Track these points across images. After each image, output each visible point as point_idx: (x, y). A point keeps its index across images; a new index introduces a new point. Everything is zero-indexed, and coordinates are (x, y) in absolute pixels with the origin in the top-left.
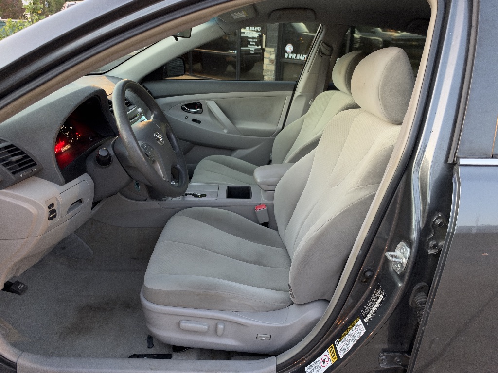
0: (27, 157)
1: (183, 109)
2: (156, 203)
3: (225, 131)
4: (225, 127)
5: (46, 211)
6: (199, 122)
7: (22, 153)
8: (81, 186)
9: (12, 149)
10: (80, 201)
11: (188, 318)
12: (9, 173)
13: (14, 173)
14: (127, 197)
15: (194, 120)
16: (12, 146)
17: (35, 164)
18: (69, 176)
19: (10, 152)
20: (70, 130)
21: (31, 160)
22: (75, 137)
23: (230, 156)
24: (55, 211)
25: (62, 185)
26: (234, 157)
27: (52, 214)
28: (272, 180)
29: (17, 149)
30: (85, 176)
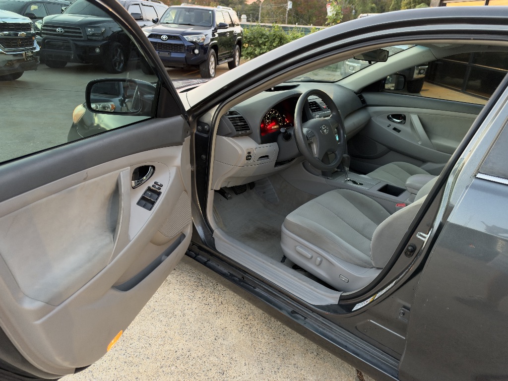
0: (247, 124)
1: (388, 118)
2: (324, 179)
3: (420, 143)
4: (420, 139)
5: (246, 154)
6: (399, 131)
7: (245, 122)
8: (270, 148)
9: (241, 119)
10: (267, 156)
11: (302, 246)
12: (235, 130)
13: (237, 131)
14: (307, 170)
15: (395, 129)
16: (242, 117)
17: (249, 129)
18: (264, 141)
19: (240, 120)
20: (283, 117)
21: (248, 127)
22: (284, 122)
23: (419, 166)
24: (251, 156)
25: (259, 144)
26: (423, 169)
27: (249, 157)
28: (418, 185)
29: (244, 119)
30: (275, 144)
